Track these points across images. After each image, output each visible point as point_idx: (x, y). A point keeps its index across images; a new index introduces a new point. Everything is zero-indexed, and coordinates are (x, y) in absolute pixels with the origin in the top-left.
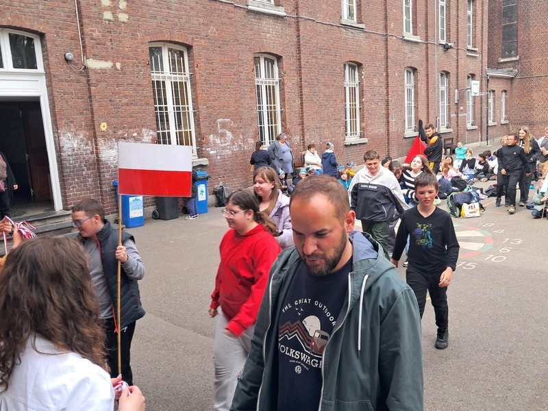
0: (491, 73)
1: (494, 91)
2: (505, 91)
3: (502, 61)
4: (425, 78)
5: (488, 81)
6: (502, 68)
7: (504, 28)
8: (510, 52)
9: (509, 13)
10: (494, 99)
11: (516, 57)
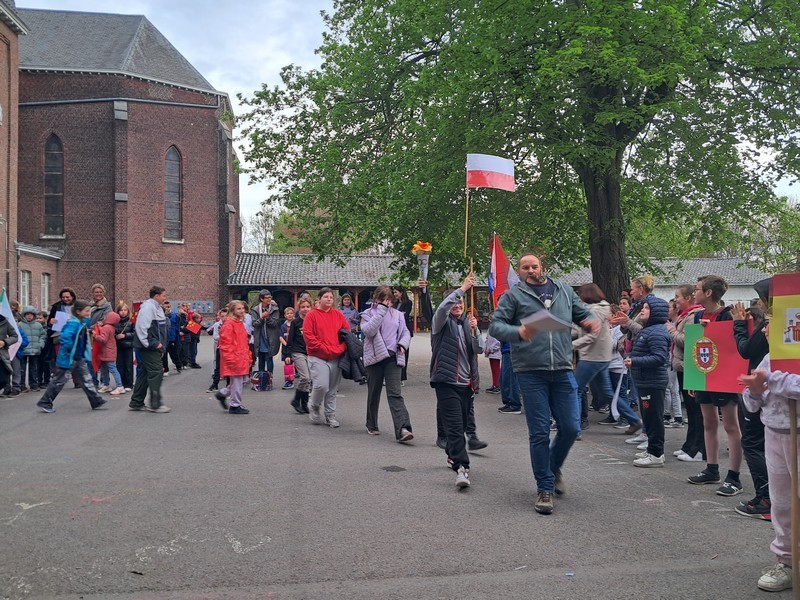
0: (23, 248)
1: (29, 272)
2: (48, 275)
3: (45, 237)
5: (18, 258)
6: (44, 246)
7: (47, 198)
8: (55, 228)
9: (54, 182)
10: (30, 282)
11: (62, 234)
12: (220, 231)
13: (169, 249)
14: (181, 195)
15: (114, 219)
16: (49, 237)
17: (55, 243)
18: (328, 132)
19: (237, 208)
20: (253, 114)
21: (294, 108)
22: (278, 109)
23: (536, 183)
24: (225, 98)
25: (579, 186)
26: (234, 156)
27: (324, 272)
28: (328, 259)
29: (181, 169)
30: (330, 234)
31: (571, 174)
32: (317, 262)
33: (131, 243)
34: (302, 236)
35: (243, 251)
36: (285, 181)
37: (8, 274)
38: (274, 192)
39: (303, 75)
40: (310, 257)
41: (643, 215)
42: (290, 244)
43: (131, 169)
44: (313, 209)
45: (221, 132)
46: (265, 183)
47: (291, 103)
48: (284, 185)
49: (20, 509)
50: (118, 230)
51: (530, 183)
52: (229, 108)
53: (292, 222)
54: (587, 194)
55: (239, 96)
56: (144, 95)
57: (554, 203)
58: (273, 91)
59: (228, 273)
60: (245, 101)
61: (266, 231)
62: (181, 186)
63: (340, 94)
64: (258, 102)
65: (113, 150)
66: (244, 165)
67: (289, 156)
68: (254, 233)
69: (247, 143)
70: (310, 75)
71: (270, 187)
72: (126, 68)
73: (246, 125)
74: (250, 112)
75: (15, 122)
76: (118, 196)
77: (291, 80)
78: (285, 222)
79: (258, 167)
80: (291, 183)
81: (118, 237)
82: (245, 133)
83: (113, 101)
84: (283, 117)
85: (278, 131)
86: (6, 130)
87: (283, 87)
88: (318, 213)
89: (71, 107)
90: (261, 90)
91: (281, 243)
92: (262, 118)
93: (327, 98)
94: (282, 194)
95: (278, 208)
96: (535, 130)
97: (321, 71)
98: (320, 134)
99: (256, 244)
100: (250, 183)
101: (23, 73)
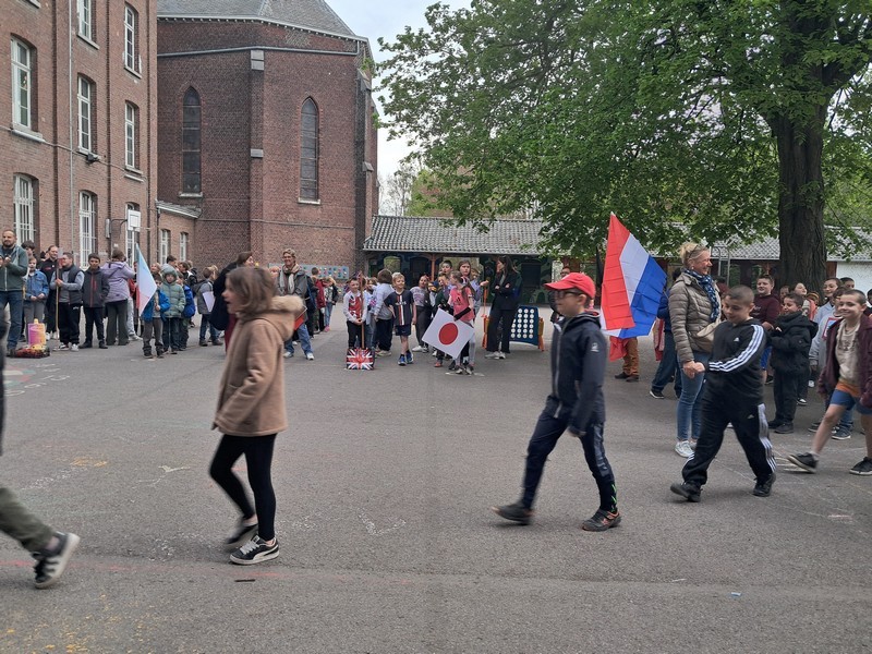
0: (163, 206)
1: (169, 231)
2: (186, 234)
3: (183, 195)
4: (52, 195)
5: (159, 216)
6: (182, 205)
7: (185, 154)
8: (192, 186)
9: (191, 138)
10: (169, 240)
11: (199, 192)
12: (357, 191)
13: (305, 210)
14: (317, 152)
15: (249, 176)
16: (188, 195)
17: (193, 202)
18: (476, 79)
19: (375, 166)
20: (395, 61)
21: (440, 54)
22: (422, 54)
23: (717, 137)
24: (365, 43)
25: (770, 141)
26: (373, 108)
27: (464, 238)
28: (469, 224)
29: (317, 124)
30: (473, 196)
31: (761, 127)
32: (458, 226)
33: (266, 203)
34: (441, 198)
35: (380, 214)
36: (426, 136)
37: (149, 232)
38: (415, 148)
39: (451, 15)
40: (450, 221)
41: (849, 177)
42: (428, 207)
43: (267, 124)
44: (455, 168)
45: (359, 81)
46: (405, 139)
47: (436, 48)
48: (425, 140)
49: (162, 471)
50: (254, 188)
51: (708, 137)
52: (369, 54)
53: (432, 182)
54: (781, 153)
55: (380, 40)
56: (280, 42)
57: (739, 161)
58: (417, 34)
59: (364, 237)
60: (386, 47)
61: (404, 191)
62: (317, 142)
63: (491, 36)
64: (401, 47)
65: (249, 103)
66: (384, 118)
67: (433, 107)
68: (391, 193)
69: (387, 93)
70: (458, 15)
71: (410, 144)
72: (264, 13)
73: (387, 73)
74: (391, 59)
75: (154, 74)
76: (255, 152)
77: (437, 22)
78: (425, 182)
79: (398, 120)
80: (433, 138)
81: (253, 195)
82: (385, 82)
83: (249, 50)
84: (427, 63)
85: (420, 79)
86: (146, 82)
87: (428, 29)
88: (461, 171)
89: (209, 57)
90: (404, 33)
91: (420, 205)
92: (405, 66)
93: (476, 41)
94: (423, 150)
95: (417, 166)
96: (719, 74)
97: (470, 10)
98: (467, 82)
99: (393, 206)
100: (390, 139)
101: (161, 21)
